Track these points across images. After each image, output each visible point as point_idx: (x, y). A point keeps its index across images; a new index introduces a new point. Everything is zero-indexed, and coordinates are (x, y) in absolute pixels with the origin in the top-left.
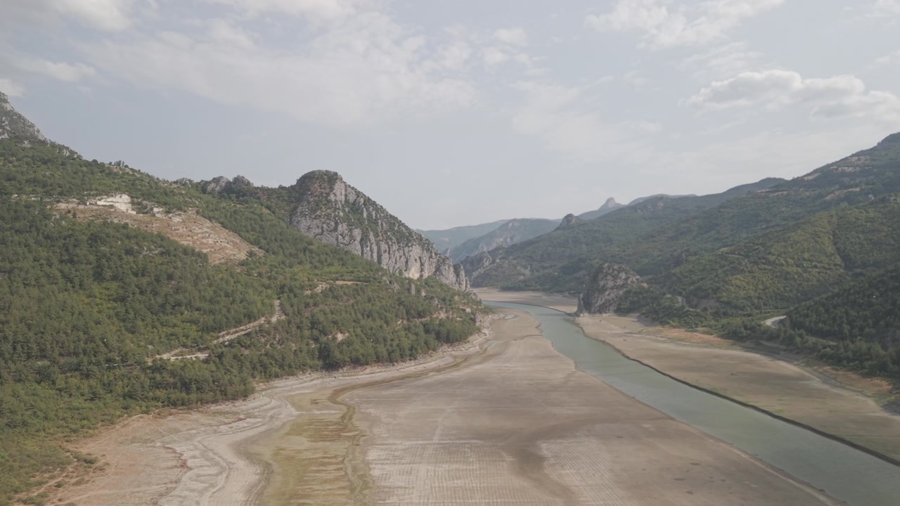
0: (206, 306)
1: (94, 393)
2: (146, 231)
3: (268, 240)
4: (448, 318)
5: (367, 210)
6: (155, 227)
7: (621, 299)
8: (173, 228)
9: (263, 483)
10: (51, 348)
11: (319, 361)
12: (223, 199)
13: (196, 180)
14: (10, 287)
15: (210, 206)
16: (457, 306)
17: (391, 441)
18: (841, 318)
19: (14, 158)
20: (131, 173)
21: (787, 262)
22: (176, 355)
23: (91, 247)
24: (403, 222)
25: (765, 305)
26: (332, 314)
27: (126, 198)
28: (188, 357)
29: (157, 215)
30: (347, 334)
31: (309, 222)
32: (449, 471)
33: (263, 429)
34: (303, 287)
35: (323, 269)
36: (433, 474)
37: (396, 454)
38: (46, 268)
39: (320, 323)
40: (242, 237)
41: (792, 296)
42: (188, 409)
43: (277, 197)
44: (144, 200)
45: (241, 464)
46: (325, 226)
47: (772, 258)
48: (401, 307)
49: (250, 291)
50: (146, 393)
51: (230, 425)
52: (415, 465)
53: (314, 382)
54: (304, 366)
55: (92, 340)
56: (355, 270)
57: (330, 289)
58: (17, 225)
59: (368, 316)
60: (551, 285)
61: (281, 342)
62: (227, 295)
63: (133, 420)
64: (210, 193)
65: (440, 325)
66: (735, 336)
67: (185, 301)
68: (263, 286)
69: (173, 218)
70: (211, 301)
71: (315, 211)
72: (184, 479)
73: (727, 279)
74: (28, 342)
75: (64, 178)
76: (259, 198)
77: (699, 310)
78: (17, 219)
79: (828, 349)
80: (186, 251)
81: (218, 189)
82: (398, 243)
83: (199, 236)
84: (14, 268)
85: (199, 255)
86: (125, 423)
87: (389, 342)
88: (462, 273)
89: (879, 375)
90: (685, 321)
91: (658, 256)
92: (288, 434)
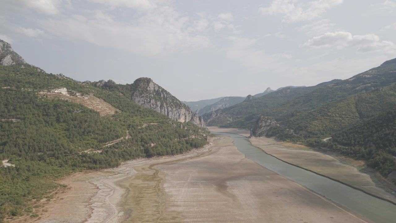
0: (100, 132)
1: (61, 164)
2: (75, 103)
3: (123, 106)
4: (195, 138)
5: (163, 94)
6: (78, 102)
7: (268, 131)
8: (85, 102)
9: (127, 194)
10: (43, 148)
11: (144, 154)
12: (103, 89)
13: (92, 81)
14: (24, 125)
15: (99, 92)
16: (200, 134)
17: (172, 181)
18: (351, 138)
19: (18, 73)
20: (66, 79)
21: (336, 115)
22: (89, 151)
23: (54, 109)
24: (178, 99)
25: (326, 133)
26: (149, 136)
27: (65, 89)
28: (95, 152)
29: (78, 96)
30: (155, 144)
31: (139, 99)
32: (193, 190)
33: (125, 177)
34: (137, 125)
35: (145, 118)
36: (187, 191)
37: (174, 185)
38: (38, 118)
39: (145, 139)
40: (112, 105)
41: (337, 129)
42: (96, 170)
43: (126, 89)
44: (72, 90)
45: (118, 188)
46: (145, 100)
47: (329, 114)
48: (177, 134)
49: (117, 127)
50: (80, 165)
51: (112, 176)
52: (180, 189)
53: (143, 162)
54: (139, 155)
55: (58, 145)
56: (158, 119)
57: (148, 126)
58: (25, 101)
59: (163, 137)
60: (240, 125)
61: (130, 147)
62: (108, 128)
63: (77, 174)
64: (98, 87)
65: (192, 141)
66: (311, 146)
67: (92, 131)
68: (122, 125)
69: (85, 98)
70: (102, 131)
71: (142, 94)
72: (99, 192)
73: (311, 122)
74: (34, 146)
75: (40, 81)
76: (118, 89)
77: (298, 135)
78: (25, 98)
79: (345, 150)
80: (91, 111)
81: (101, 85)
82: (176, 108)
83: (96, 105)
84: (25, 118)
85: (96, 112)
86: (74, 175)
87: (172, 147)
88: (202, 120)
89: (361, 160)
90: (292, 139)
91: (286, 113)
92: (134, 179)
